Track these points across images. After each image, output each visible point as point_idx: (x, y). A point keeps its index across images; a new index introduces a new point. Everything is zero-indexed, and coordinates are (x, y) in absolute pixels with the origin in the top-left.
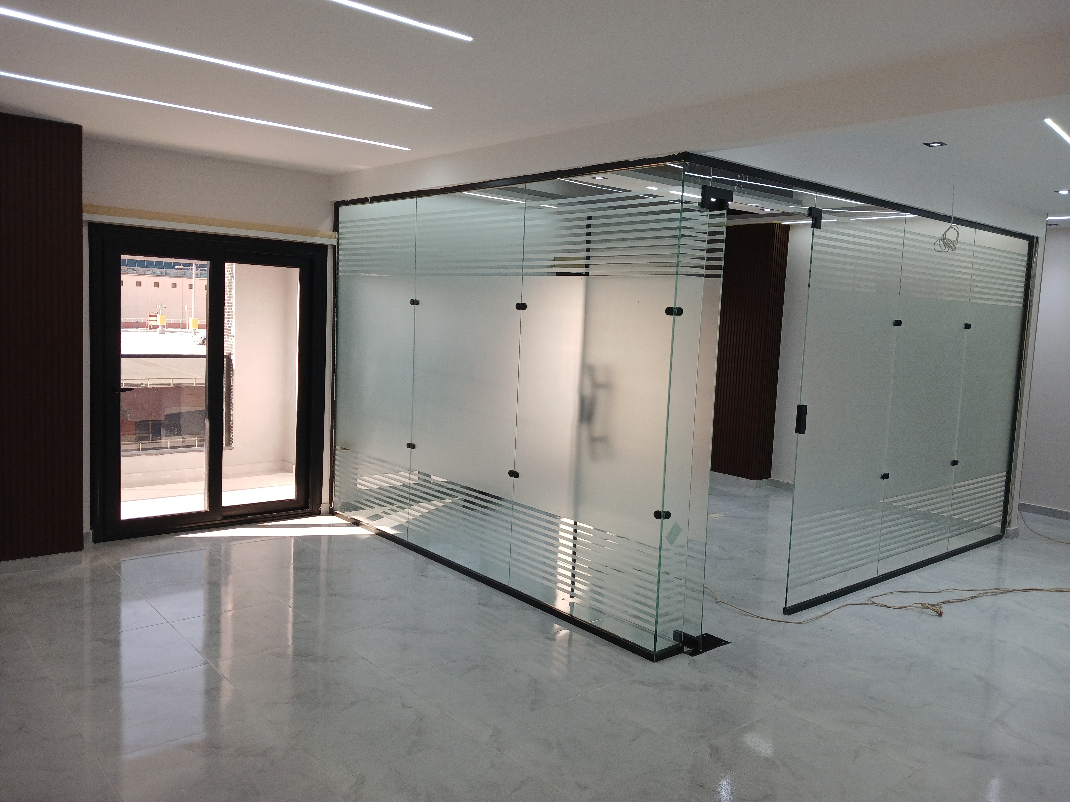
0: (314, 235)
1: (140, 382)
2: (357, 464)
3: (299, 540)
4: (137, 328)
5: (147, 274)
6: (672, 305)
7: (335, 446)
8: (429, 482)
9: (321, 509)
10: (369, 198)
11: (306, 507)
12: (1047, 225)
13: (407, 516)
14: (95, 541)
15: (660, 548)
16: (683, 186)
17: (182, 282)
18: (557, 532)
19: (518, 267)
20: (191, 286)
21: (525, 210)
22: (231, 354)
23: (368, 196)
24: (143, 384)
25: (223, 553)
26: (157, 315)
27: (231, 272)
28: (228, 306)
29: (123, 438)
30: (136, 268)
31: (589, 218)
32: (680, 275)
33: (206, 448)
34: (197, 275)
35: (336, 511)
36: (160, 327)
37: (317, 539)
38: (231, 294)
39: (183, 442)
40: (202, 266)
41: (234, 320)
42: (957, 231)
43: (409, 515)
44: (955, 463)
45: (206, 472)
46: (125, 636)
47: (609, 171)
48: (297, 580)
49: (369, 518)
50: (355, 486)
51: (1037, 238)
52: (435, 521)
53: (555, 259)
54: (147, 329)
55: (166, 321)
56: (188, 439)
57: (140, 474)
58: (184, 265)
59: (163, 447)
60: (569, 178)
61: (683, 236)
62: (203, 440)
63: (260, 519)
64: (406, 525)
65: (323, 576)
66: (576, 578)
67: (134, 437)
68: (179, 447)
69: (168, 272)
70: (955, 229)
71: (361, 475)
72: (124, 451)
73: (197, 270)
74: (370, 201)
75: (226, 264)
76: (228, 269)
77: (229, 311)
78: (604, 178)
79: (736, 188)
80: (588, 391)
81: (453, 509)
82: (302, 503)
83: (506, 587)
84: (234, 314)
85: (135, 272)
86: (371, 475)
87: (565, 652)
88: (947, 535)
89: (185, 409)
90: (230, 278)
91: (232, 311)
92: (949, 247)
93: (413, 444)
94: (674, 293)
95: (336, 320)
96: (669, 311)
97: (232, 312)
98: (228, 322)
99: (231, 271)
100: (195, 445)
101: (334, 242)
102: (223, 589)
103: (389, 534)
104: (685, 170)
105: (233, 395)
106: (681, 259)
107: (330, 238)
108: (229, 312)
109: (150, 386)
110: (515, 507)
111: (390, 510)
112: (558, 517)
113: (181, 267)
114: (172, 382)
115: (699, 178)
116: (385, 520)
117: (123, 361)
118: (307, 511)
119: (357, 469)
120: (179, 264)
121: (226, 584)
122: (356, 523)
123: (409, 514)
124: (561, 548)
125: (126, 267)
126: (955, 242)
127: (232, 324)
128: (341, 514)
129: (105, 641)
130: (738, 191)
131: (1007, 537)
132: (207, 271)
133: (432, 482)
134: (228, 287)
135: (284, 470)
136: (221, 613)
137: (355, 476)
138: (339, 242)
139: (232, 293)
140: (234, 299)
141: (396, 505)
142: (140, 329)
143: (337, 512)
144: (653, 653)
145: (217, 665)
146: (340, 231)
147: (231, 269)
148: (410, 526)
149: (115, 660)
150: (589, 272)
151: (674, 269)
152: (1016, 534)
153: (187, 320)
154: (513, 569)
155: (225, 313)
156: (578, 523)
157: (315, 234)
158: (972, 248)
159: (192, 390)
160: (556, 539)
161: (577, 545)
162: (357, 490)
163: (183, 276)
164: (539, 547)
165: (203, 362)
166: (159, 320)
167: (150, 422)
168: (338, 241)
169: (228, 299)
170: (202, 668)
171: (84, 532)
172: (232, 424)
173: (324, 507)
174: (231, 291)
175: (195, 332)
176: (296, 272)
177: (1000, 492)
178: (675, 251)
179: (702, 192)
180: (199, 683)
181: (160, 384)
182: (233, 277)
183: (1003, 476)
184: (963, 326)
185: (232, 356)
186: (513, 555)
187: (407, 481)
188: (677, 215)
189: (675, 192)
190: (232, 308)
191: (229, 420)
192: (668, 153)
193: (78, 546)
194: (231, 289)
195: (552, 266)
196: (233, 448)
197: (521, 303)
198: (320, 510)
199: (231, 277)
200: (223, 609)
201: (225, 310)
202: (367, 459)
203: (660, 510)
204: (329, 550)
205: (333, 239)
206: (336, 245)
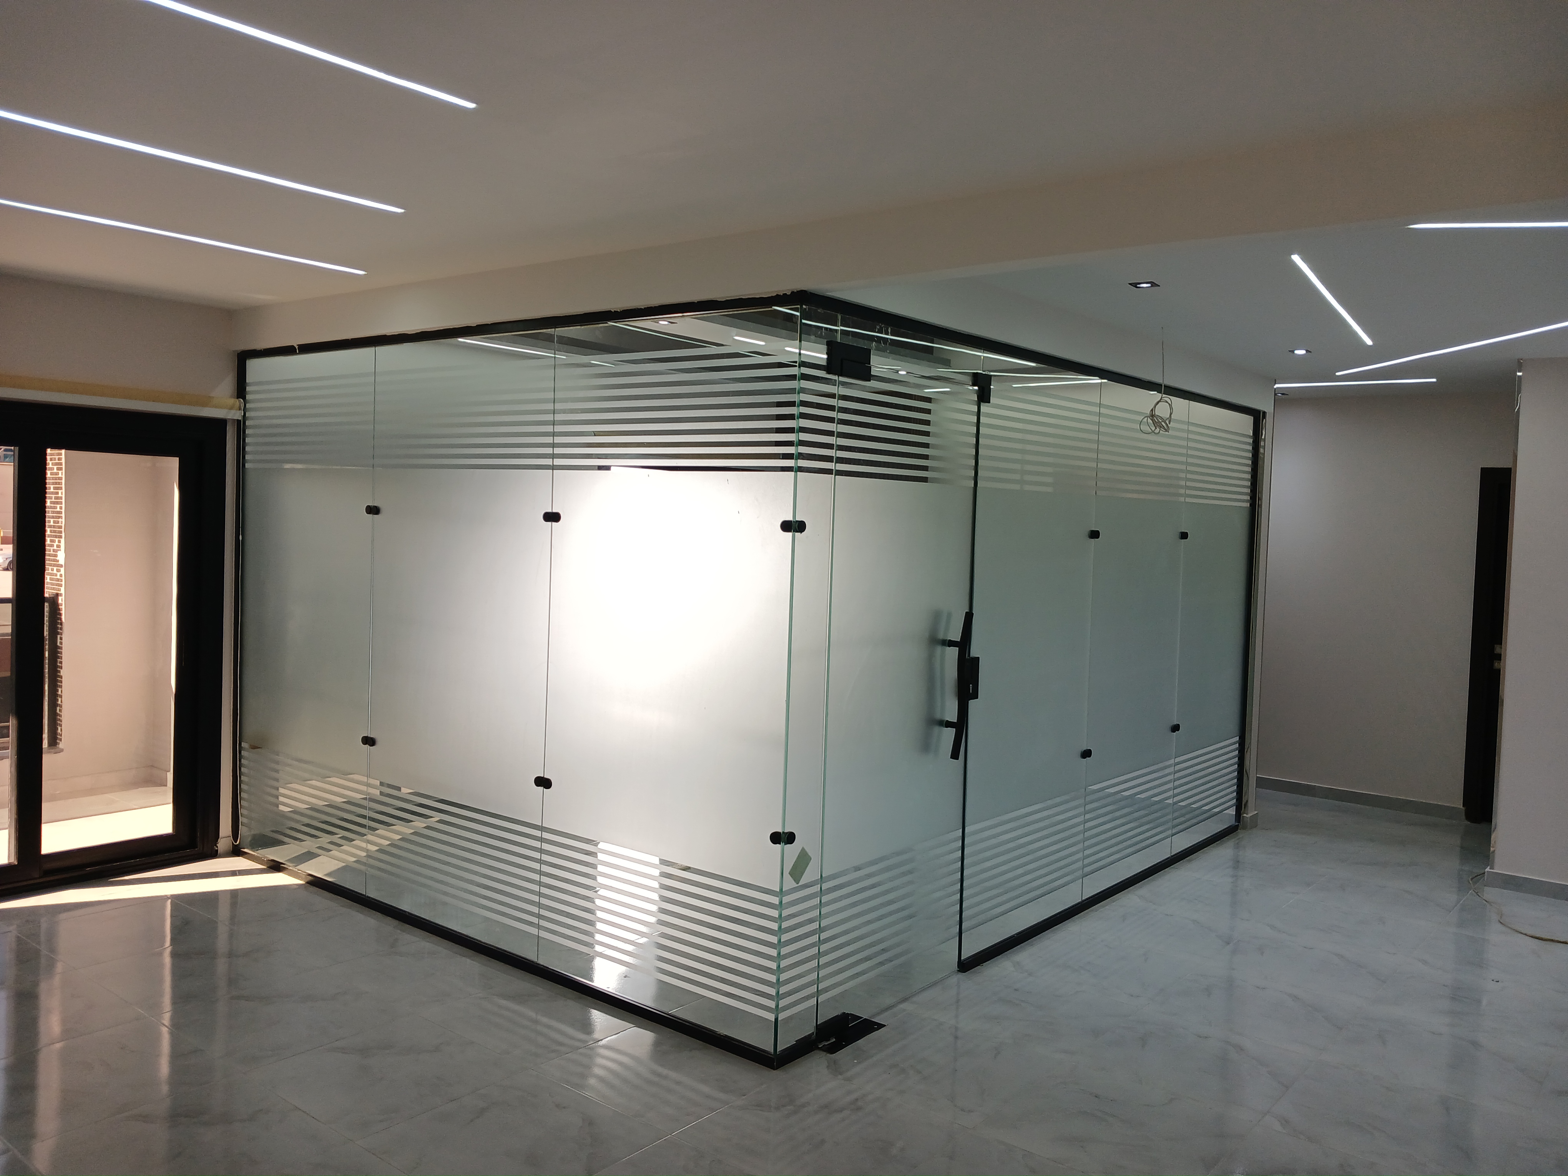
0: (204, 405)
2: (277, 771)
3: (179, 901)
6: (790, 518)
7: (240, 742)
8: (395, 797)
9: (217, 847)
10: (297, 347)
11: (192, 844)
12: (1275, 394)
15: (781, 891)
16: (800, 341)
19: (545, 456)
21: (554, 369)
22: (57, 595)
23: (295, 343)
25: (43, 938)
27: (57, 461)
32: (801, 471)
35: (242, 850)
37: (211, 898)
38: (56, 498)
41: (63, 540)
42: (1169, 404)
44: (1175, 728)
48: (178, 975)
49: (296, 857)
50: (274, 808)
51: (1264, 413)
60: (624, 322)
65: (221, 966)
70: (1167, 402)
74: (298, 351)
75: (48, 451)
76: (51, 460)
79: (874, 344)
82: (185, 839)
84: (63, 530)
88: (1169, 832)
90: (55, 471)
91: (60, 525)
92: (1161, 427)
93: (371, 739)
94: (792, 500)
95: (241, 538)
96: (787, 526)
97: (60, 527)
98: (52, 543)
101: (238, 415)
104: (802, 317)
105: (61, 663)
106: (801, 449)
107: (231, 408)
108: (54, 527)
110: (546, 835)
115: (822, 329)
118: (193, 853)
122: (276, 867)
126: (1168, 420)
127: (58, 546)
128: (251, 854)
130: (877, 349)
131: (1245, 828)
132: (14, 462)
133: (399, 797)
134: (52, 487)
135: (151, 781)
136: (38, 1050)
137: (275, 784)
138: (247, 415)
139: (60, 495)
140: (63, 506)
143: (246, 850)
144: (772, 1055)
146: (248, 397)
147: (57, 458)
151: (792, 463)
152: (1254, 823)
154: (543, 934)
155: (47, 529)
157: (205, 402)
158: (1185, 427)
162: (278, 813)
164: (588, 899)
168: (245, 414)
172: (60, 711)
173: (224, 842)
174: (57, 493)
176: (173, 464)
177: (1232, 765)
179: (828, 349)
182: (61, 469)
183: (1234, 743)
184: (1178, 535)
185: (60, 598)
188: (793, 384)
189: (790, 349)
190: (60, 520)
192: (776, 292)
194: (57, 488)
195: (601, 456)
196: (62, 750)
197: (551, 511)
198: (217, 849)
199: (58, 469)
201: (47, 524)
202: (293, 762)
203: (780, 830)
204: (233, 918)
205: (237, 410)
206: (240, 421)
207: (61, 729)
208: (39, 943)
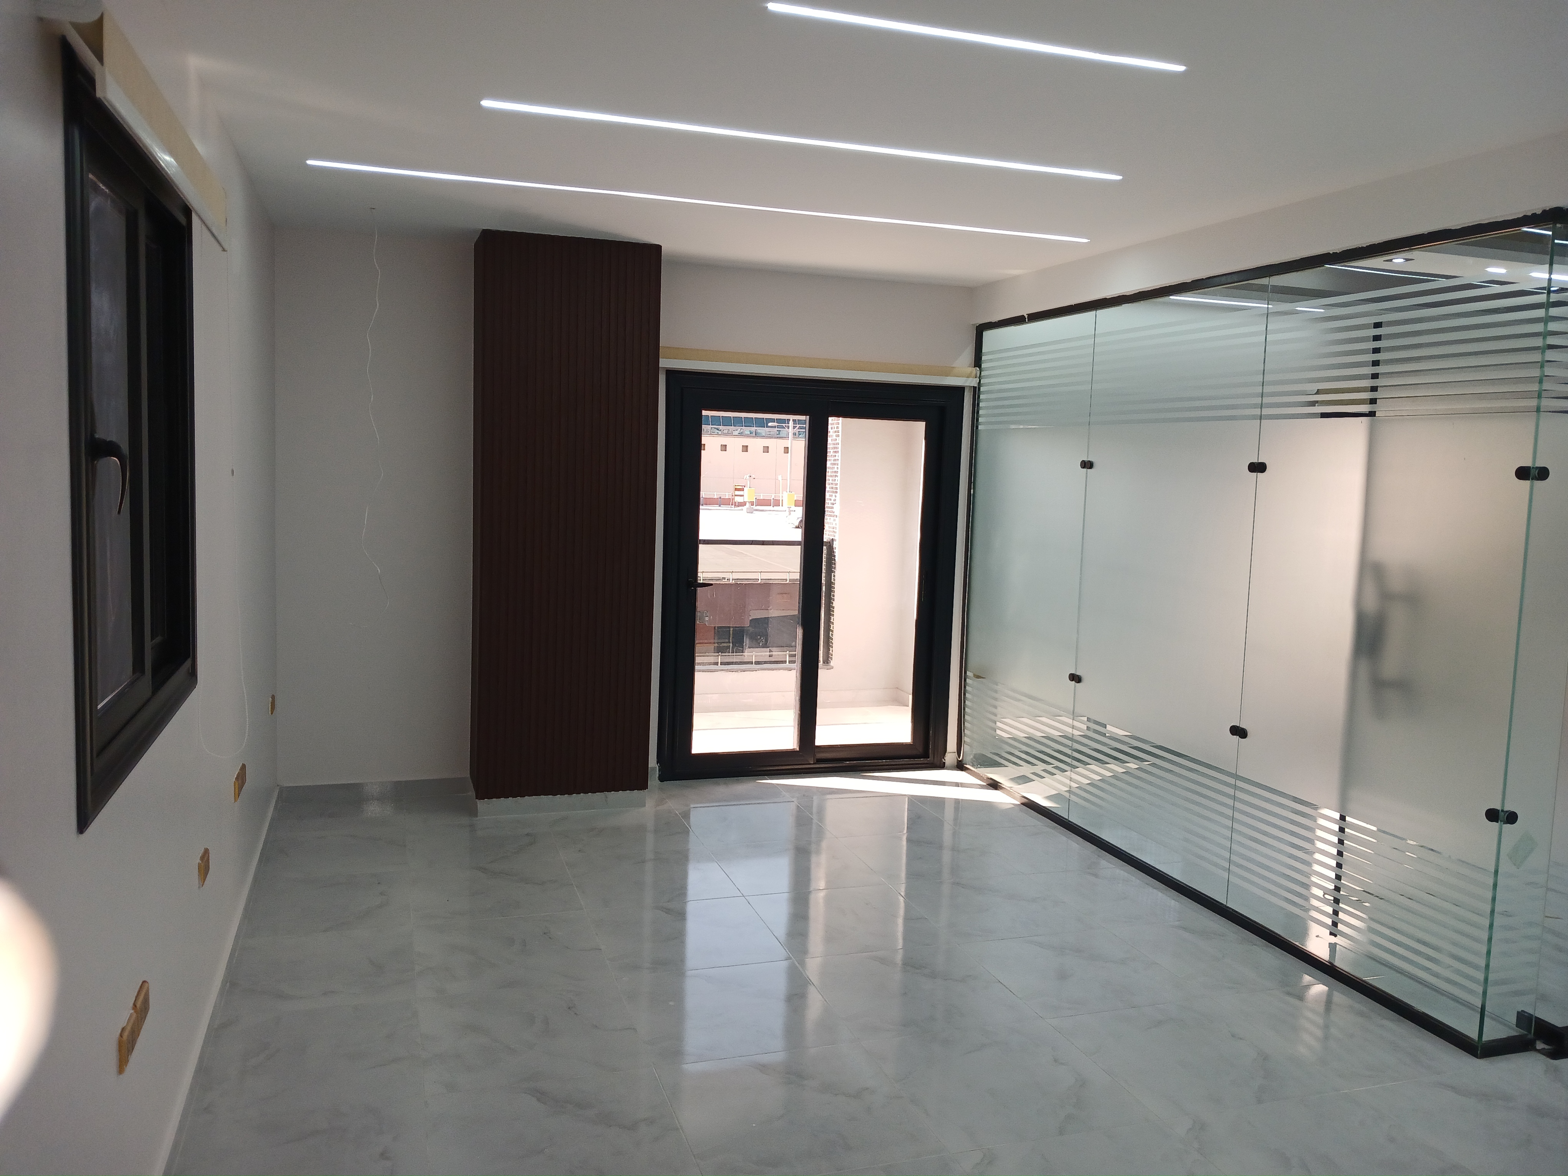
0: (947, 374)
1: (721, 575)
2: (996, 699)
3: (916, 802)
4: (720, 506)
5: (734, 434)
6: (1528, 463)
7: (965, 673)
8: (1104, 735)
9: (945, 760)
10: (1026, 316)
11: (926, 756)
13: (1068, 782)
14: (662, 779)
15: (1496, 872)
16: (1551, 264)
17: (776, 445)
18: (1312, 830)
19: (1254, 406)
20: (786, 450)
21: (1267, 318)
22: (833, 540)
23: (1025, 313)
24: (725, 579)
25: (815, 810)
26: (745, 488)
27: (836, 430)
28: (831, 476)
29: (698, 648)
30: (721, 427)
31: (1378, 325)
32: (1544, 412)
33: (797, 665)
34: (794, 434)
35: (965, 765)
36: (747, 503)
37: (939, 802)
38: (835, 460)
39: (770, 656)
40: (800, 421)
41: (838, 495)
43: (1070, 781)
45: (797, 698)
46: (692, 908)
47: (1414, 249)
48: (912, 858)
49: (1013, 780)
50: (993, 732)
52: (1111, 794)
53: (1318, 392)
54: (732, 506)
55: (755, 496)
56: (777, 654)
57: (717, 695)
58: (779, 421)
59: (745, 662)
60: (1346, 264)
61: (1551, 347)
62: (795, 656)
63: (865, 766)
64: (1067, 795)
65: (947, 857)
66: (1341, 905)
67: (712, 647)
68: (765, 662)
69: (759, 431)
71: (1002, 717)
72: (699, 664)
73: (794, 427)
74: (1027, 320)
75: (830, 419)
76: (832, 426)
77: (832, 482)
78: (1407, 260)
80: (1371, 604)
81: (1139, 778)
82: (920, 750)
83: (1222, 906)
84: (838, 486)
85: (720, 433)
86: (1017, 717)
87: (1320, 1021)
89: (774, 613)
90: (835, 437)
91: (836, 482)
93: (1078, 675)
94: (1532, 441)
95: (972, 493)
96: (1523, 473)
97: (836, 484)
98: (830, 498)
99: (836, 428)
100: (786, 661)
101: (974, 382)
102: (814, 859)
103: (1041, 805)
104: (1555, 237)
105: (834, 596)
106: (1546, 386)
107: (969, 376)
108: (832, 484)
109: (733, 581)
110: (1240, 784)
111: (1043, 770)
112: (1315, 807)
113: (776, 424)
114: (760, 577)
116: (1037, 784)
117: (701, 546)
118: (926, 762)
119: (996, 707)
120: (773, 420)
121: (818, 852)
122: (994, 785)
123: (1071, 779)
124: (1317, 856)
125: (709, 426)
127: (835, 500)
128: (972, 770)
129: (668, 911)
132: (805, 429)
133: (1107, 735)
134: (832, 451)
135: (898, 702)
136: (810, 892)
137: (993, 717)
138: (981, 382)
139: (837, 458)
140: (839, 466)
141: (1052, 764)
142: (723, 507)
143: (968, 766)
144: (1476, 1042)
145: (802, 963)
146: (983, 366)
147: (836, 424)
148: (1073, 798)
149: (678, 937)
150: (1375, 412)
151: (1534, 403)
153: (781, 495)
154: (1232, 879)
155: (827, 485)
156: (1347, 818)
157: (948, 372)
159: (783, 587)
160: (1311, 841)
161: (1344, 853)
162: (997, 737)
163: (778, 436)
164: (1280, 851)
165: (797, 550)
166: (748, 495)
167: (731, 629)
168: (980, 381)
169: (831, 466)
170: (785, 964)
171: (649, 766)
172: (832, 635)
173: (950, 757)
174: (835, 456)
175: (790, 511)
176: (919, 428)
178: (1536, 373)
180: (780, 985)
181: (746, 579)
182: (838, 436)
185: (835, 543)
186: (1234, 858)
187: (1070, 730)
188: (1540, 313)
189: (1537, 275)
190: (836, 478)
191: (828, 630)
192: (1524, 212)
193: (641, 784)
194: (835, 452)
195: (1313, 404)
196: (832, 668)
197: (1257, 461)
199: (836, 433)
200: (813, 886)
202: (1011, 693)
203: (1499, 808)
204: (956, 819)
205: (973, 378)
206: (976, 387)
207: (832, 650)
208: (811, 814)
